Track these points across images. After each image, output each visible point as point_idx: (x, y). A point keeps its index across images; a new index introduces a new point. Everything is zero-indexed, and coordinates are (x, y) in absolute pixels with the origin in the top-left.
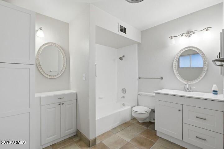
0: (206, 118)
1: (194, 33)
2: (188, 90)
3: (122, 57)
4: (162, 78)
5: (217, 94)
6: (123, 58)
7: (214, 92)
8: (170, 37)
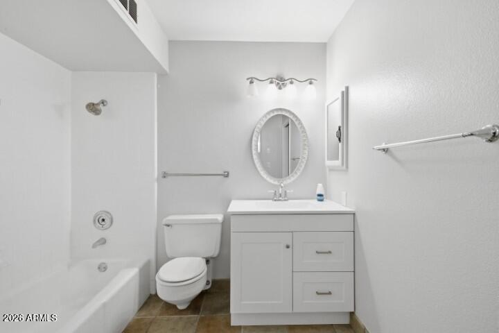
0: (330, 250)
1: (291, 83)
2: (280, 198)
3: (98, 104)
4: (227, 176)
5: (322, 200)
6: (101, 106)
7: (319, 198)
8: (248, 79)
